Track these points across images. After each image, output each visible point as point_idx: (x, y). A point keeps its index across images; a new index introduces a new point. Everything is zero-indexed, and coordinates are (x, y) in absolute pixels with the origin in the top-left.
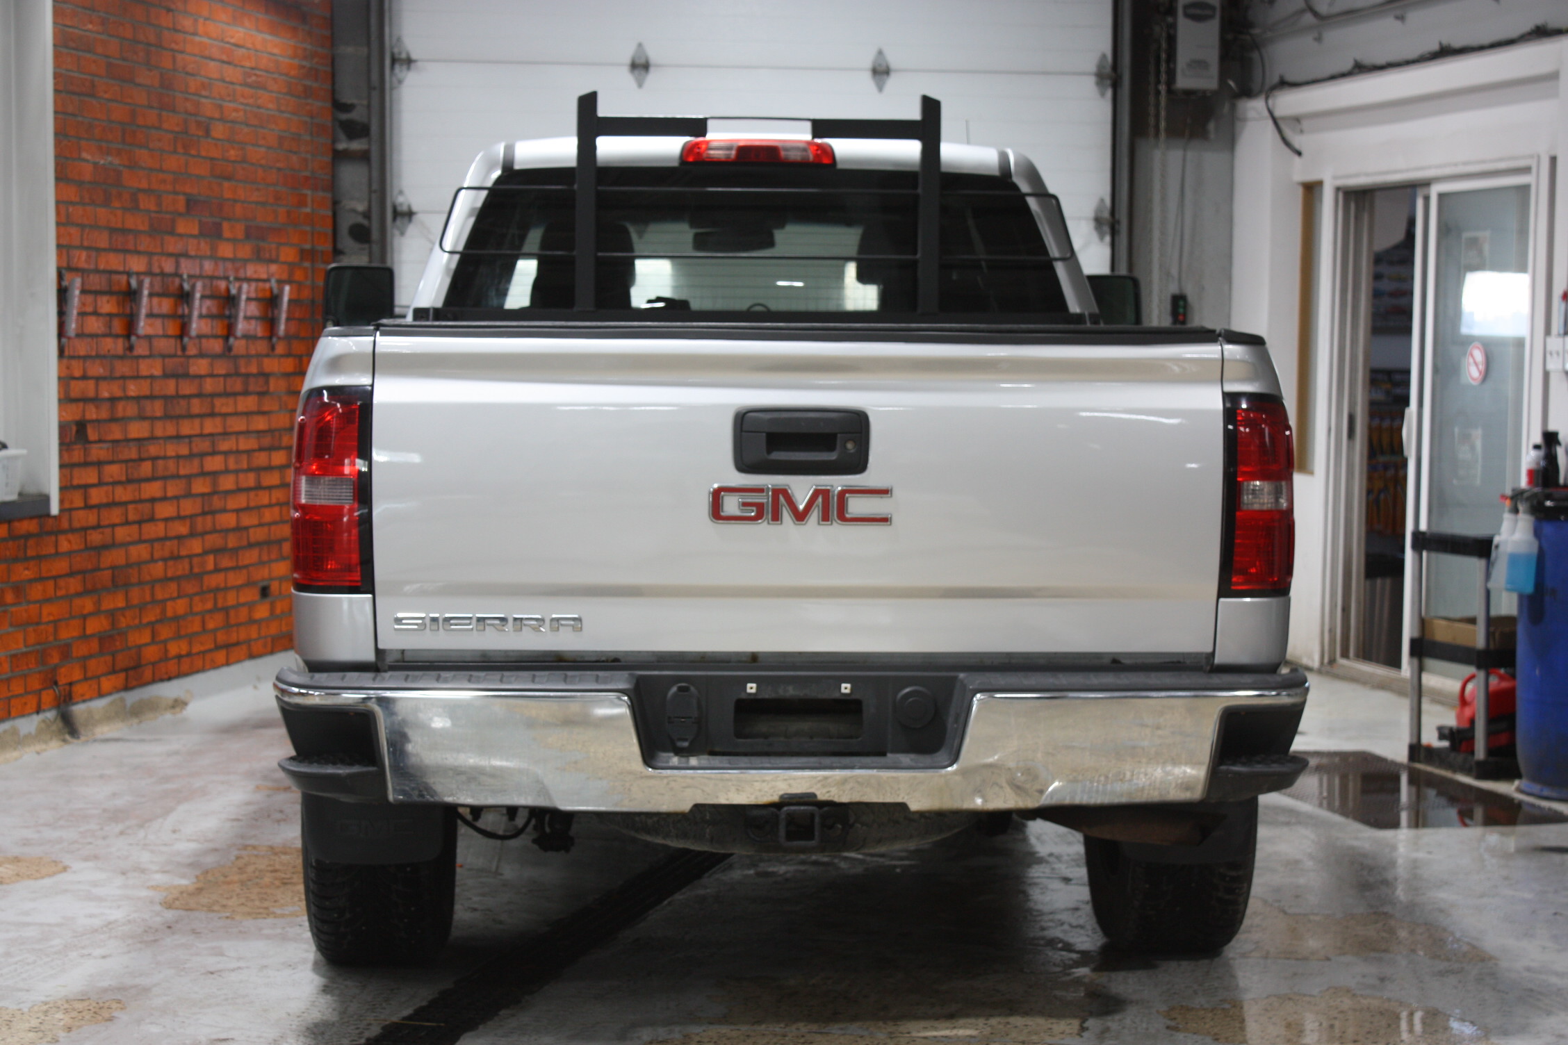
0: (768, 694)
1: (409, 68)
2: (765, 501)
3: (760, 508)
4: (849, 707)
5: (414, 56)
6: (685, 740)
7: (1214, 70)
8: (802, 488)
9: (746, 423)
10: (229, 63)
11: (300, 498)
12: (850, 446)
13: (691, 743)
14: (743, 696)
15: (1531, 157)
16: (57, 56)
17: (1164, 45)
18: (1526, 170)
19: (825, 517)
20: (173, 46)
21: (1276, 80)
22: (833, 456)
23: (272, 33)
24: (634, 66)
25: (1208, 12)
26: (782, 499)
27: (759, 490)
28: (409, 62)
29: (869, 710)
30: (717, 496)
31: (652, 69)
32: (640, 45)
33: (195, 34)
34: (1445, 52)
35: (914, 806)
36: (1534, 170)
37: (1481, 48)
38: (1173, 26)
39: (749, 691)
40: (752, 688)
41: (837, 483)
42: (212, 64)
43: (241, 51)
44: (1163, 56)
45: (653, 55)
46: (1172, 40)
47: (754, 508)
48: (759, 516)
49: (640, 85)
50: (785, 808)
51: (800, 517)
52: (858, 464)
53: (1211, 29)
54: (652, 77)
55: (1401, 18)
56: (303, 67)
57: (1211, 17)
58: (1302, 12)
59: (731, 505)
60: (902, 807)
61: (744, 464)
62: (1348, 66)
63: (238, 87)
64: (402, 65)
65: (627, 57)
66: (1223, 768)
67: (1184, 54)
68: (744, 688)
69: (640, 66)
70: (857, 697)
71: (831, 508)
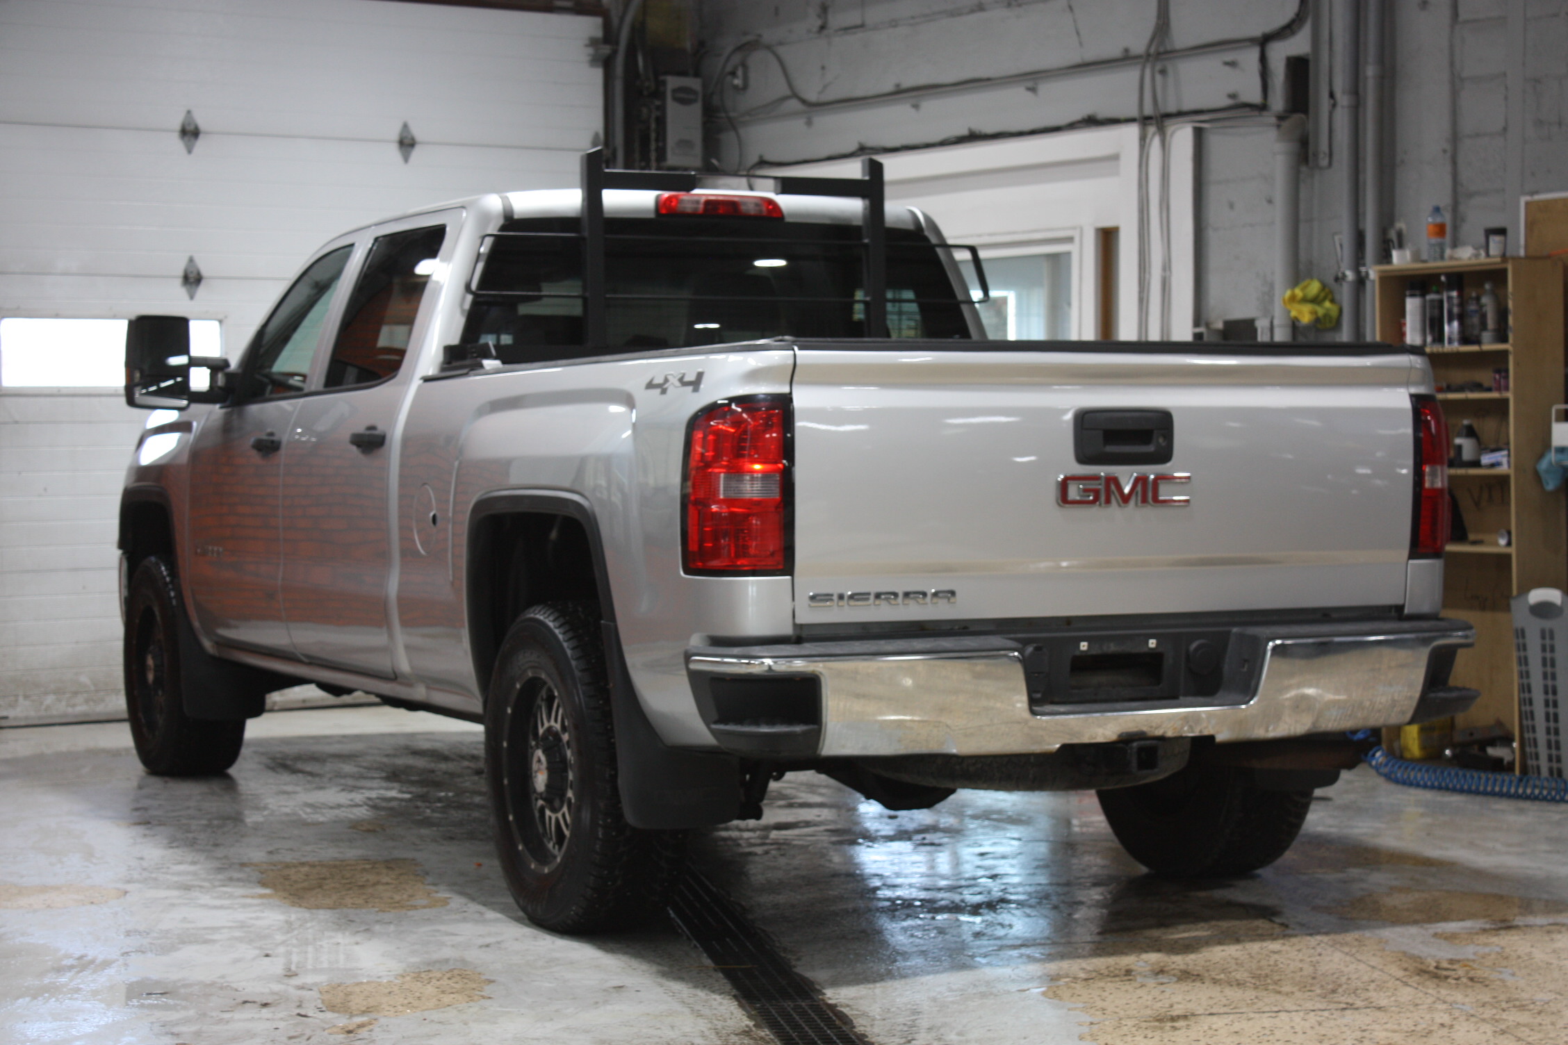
0: (1096, 651)
2: (1100, 487)
3: (1097, 493)
4: (1155, 660)
6: (1037, 692)
7: (698, 149)
8: (1127, 476)
9: (1086, 421)
11: (719, 494)
12: (1161, 440)
14: (1077, 653)
15: (1074, 228)
17: (653, 126)
18: (1070, 240)
19: (1144, 500)
21: (755, 159)
22: (1151, 448)
24: (184, 133)
25: (692, 97)
26: (1113, 487)
27: (1096, 478)
29: (1168, 661)
30: (1064, 486)
31: (201, 136)
32: (189, 112)
34: (973, 137)
35: (1220, 738)
36: (1077, 239)
37: (1020, 134)
38: (662, 109)
39: (1082, 648)
40: (1084, 646)
41: (1151, 472)
44: (653, 136)
45: (201, 121)
46: (661, 122)
47: (1092, 494)
48: (1095, 501)
49: (189, 151)
50: (1135, 744)
51: (1126, 499)
52: (1164, 455)
53: (695, 112)
54: (200, 144)
55: (916, 107)
57: (694, 101)
58: (784, 99)
59: (1074, 492)
60: (1211, 738)
61: (1082, 458)
62: (853, 147)
65: (177, 124)
66: (1432, 695)
67: (673, 135)
68: (1078, 646)
69: (190, 133)
70: (1160, 650)
71: (1147, 492)
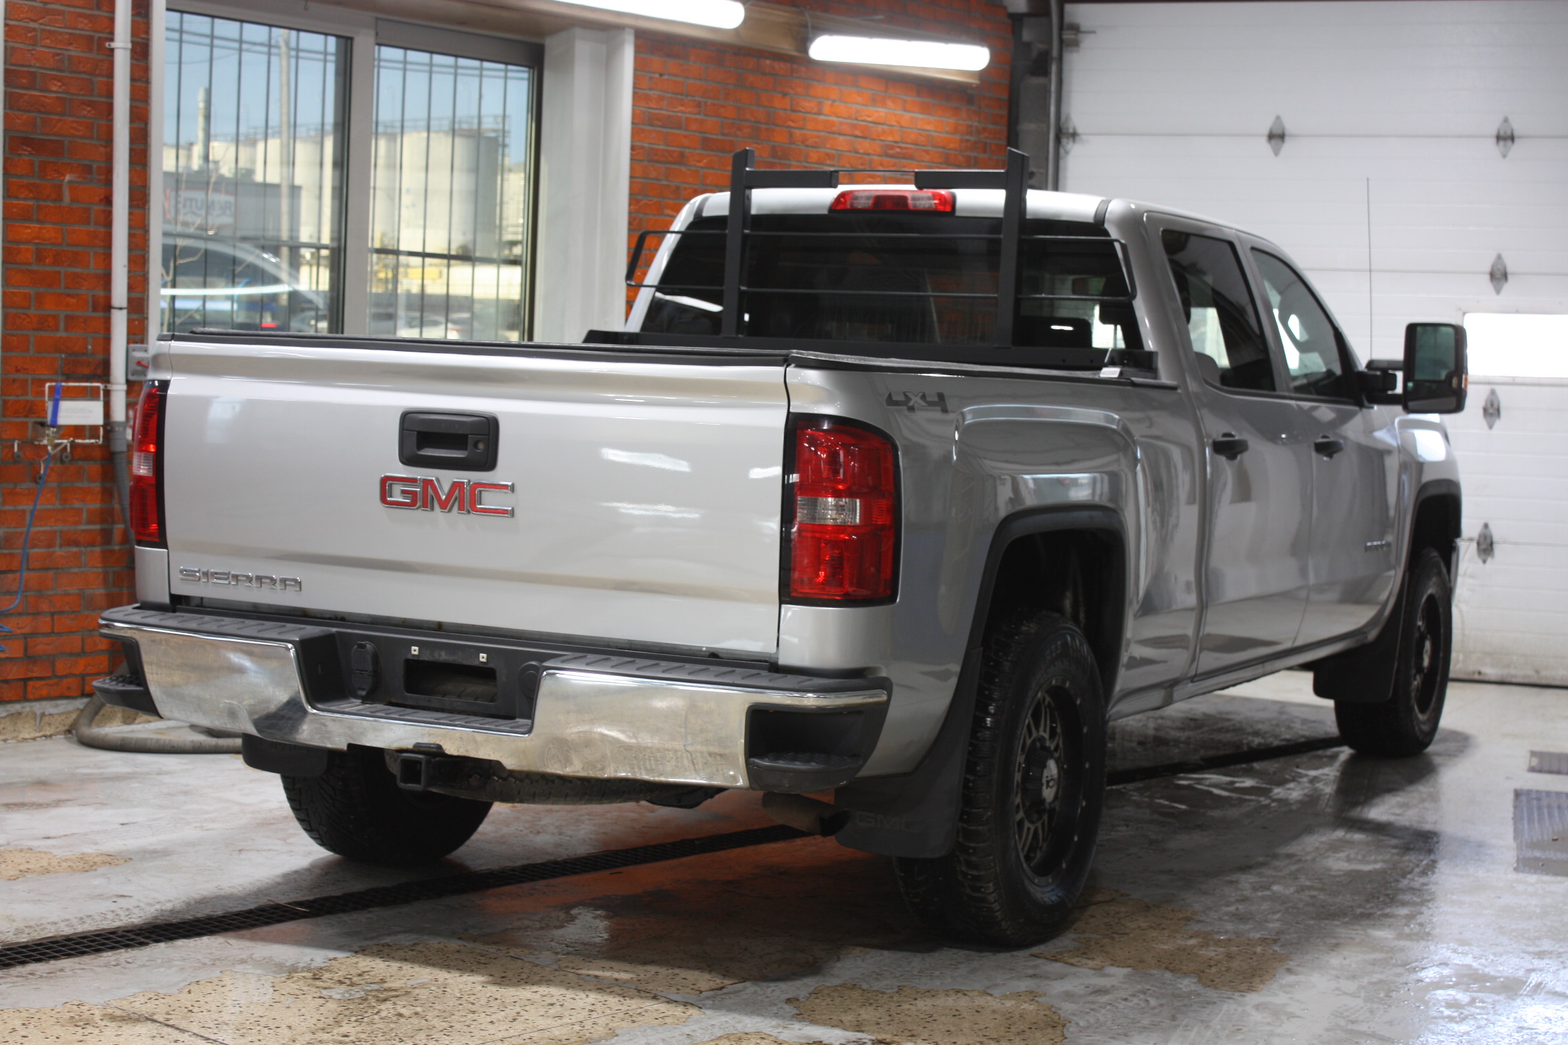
0: (426, 657)
1: (1074, 141)
2: (416, 490)
3: (414, 496)
4: (486, 674)
5: (1079, 130)
6: (363, 689)
8: (446, 479)
9: (406, 423)
10: (864, 137)
12: (481, 446)
13: (368, 693)
14: (409, 657)
16: (636, 132)
19: (460, 507)
20: (791, 123)
22: (465, 455)
23: (922, 113)
24: (1271, 137)
26: (429, 489)
27: (413, 481)
28: (1074, 135)
29: (502, 677)
30: (385, 486)
31: (1287, 139)
32: (1278, 118)
33: (819, 113)
35: (508, 765)
39: (413, 653)
40: (415, 650)
41: (470, 477)
42: (841, 138)
43: (880, 128)
45: (1289, 127)
47: (410, 497)
48: (412, 504)
49: (1276, 153)
50: (403, 755)
51: (442, 504)
52: (488, 461)
54: (1288, 146)
56: (967, 141)
59: (395, 492)
63: (876, 158)
64: (1068, 138)
65: (1265, 127)
68: (410, 650)
69: (1277, 137)
70: (491, 665)
71: (466, 500)
